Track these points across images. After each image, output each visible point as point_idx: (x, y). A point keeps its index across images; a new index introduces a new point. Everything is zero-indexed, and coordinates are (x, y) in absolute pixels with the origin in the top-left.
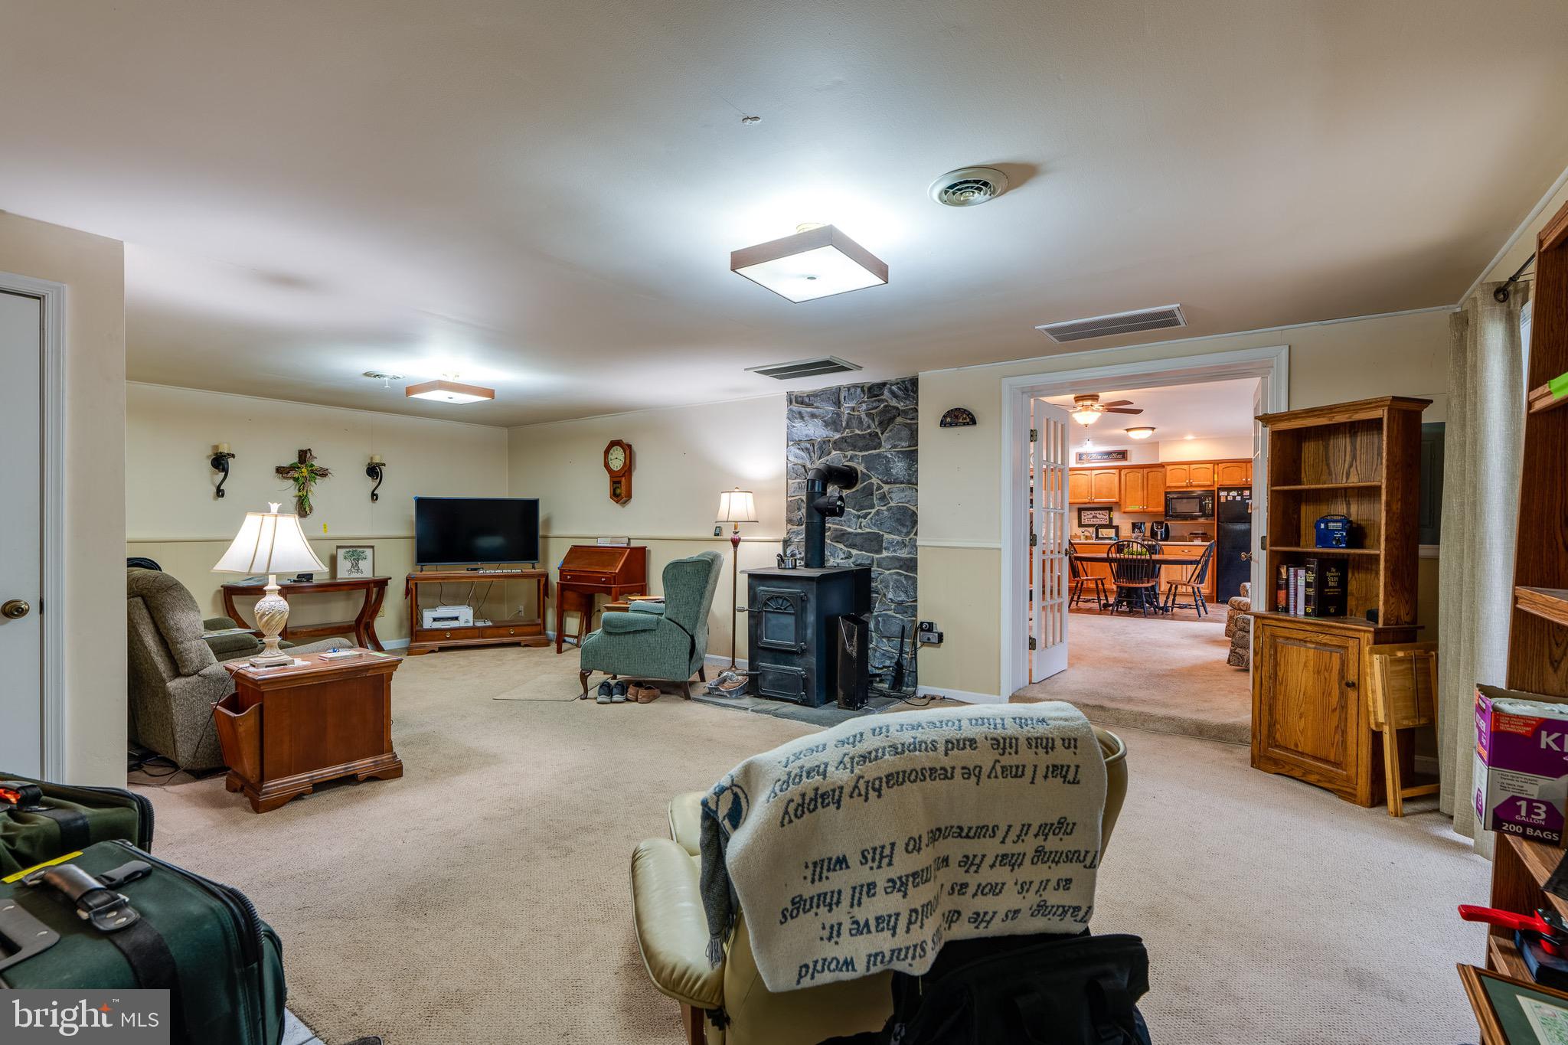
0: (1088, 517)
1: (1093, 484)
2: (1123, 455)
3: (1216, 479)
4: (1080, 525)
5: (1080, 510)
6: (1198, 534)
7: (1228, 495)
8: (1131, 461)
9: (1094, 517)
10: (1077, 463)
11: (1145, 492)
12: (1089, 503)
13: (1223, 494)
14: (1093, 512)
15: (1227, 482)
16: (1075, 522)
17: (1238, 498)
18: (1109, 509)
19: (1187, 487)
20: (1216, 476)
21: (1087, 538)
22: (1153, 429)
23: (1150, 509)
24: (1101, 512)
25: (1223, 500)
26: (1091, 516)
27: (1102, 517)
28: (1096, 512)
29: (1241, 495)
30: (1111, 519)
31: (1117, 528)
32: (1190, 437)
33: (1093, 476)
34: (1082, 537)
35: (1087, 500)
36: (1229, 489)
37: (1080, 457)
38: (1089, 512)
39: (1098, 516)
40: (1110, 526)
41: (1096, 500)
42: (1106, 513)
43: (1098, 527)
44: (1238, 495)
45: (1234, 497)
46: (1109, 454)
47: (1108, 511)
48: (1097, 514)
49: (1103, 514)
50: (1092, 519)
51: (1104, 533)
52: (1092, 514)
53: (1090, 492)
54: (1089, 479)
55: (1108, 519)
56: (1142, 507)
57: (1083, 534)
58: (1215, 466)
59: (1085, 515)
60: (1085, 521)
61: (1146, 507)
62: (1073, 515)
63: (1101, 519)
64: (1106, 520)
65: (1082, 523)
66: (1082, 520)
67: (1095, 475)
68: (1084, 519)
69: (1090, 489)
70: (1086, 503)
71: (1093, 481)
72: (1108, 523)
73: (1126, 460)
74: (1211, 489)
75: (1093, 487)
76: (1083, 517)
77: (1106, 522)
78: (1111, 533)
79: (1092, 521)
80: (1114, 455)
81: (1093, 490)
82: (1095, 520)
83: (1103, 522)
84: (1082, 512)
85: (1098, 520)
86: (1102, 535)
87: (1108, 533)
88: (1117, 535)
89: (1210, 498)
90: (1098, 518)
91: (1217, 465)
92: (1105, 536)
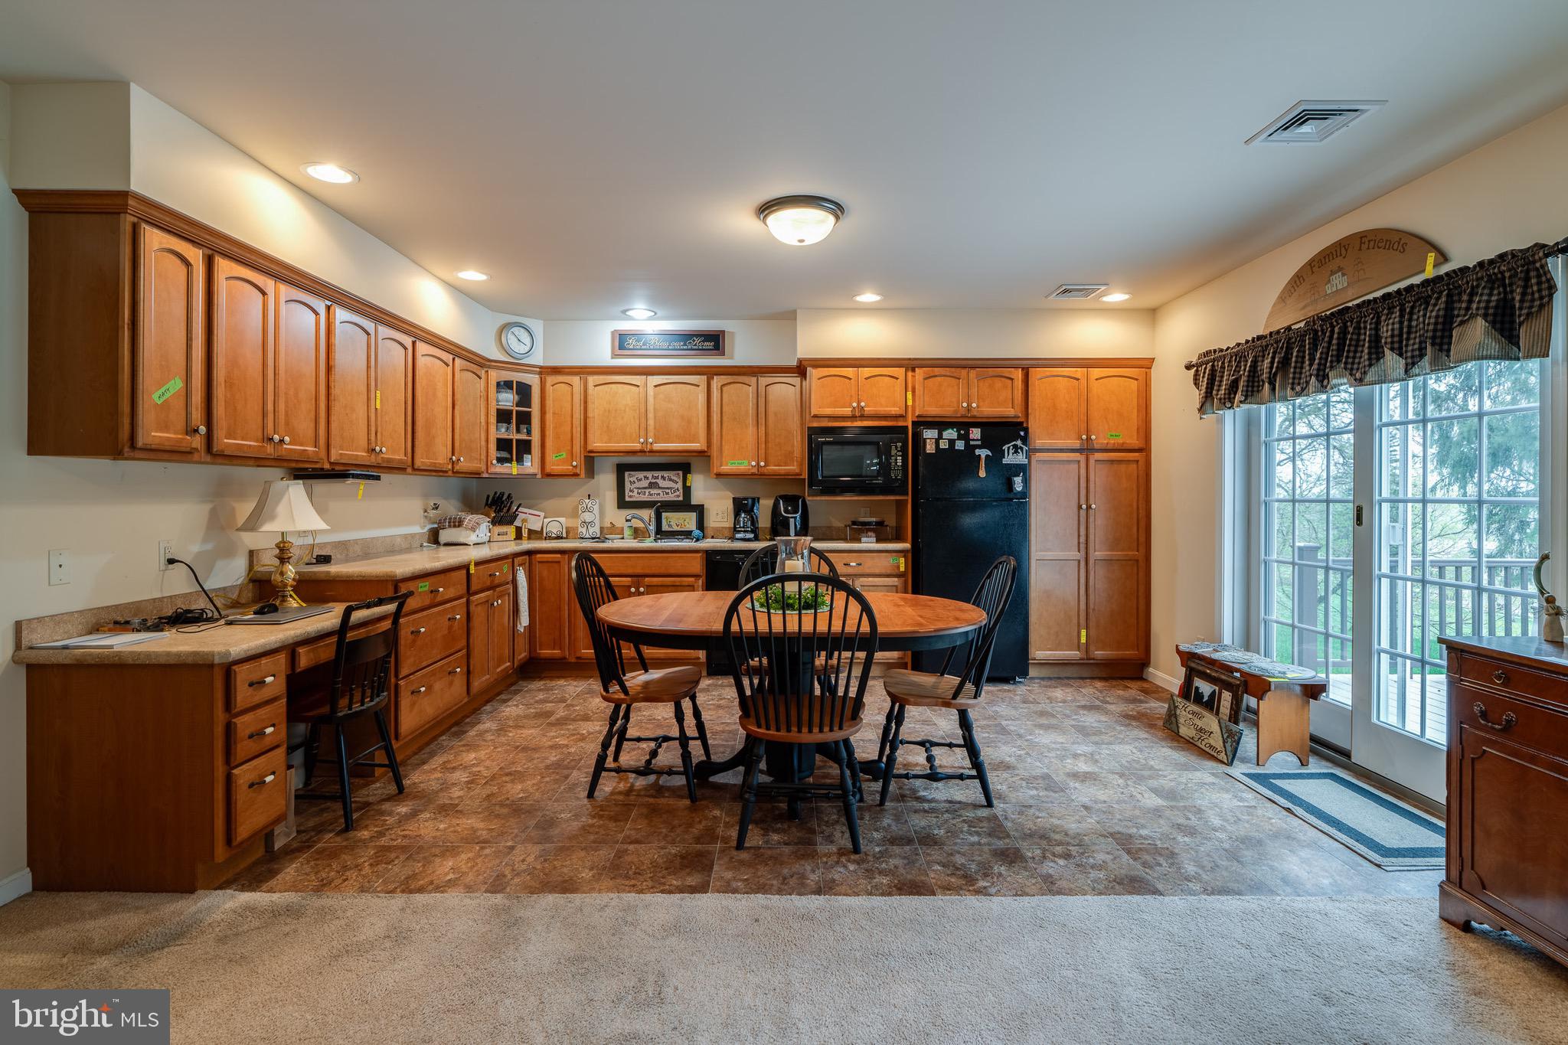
0: (637, 485)
1: (651, 408)
2: (714, 341)
3: (910, 403)
4: (622, 504)
5: (622, 469)
6: (869, 523)
7: (940, 437)
8: (732, 358)
9: (652, 485)
10: (614, 356)
11: (762, 429)
12: (642, 451)
13: (930, 434)
14: (649, 474)
15: (933, 410)
16: (611, 496)
17: (960, 445)
18: (682, 465)
19: (853, 417)
20: (910, 395)
21: (637, 533)
22: (837, 209)
23: (772, 468)
24: (666, 474)
25: (930, 448)
26: (645, 483)
27: (669, 486)
28: (656, 474)
29: (965, 437)
30: (687, 490)
31: (700, 510)
32: (869, 297)
33: (651, 391)
34: (627, 533)
35: (637, 446)
36: (941, 425)
37: (622, 342)
38: (641, 475)
39: (661, 483)
40: (685, 505)
41: (657, 446)
42: (677, 476)
43: (661, 508)
44: (960, 437)
45: (952, 442)
46: (688, 337)
47: (681, 473)
48: (657, 478)
49: (671, 480)
50: (647, 491)
51: (674, 520)
52: (648, 478)
53: (643, 425)
54: (642, 395)
55: (681, 491)
56: (754, 463)
57: (629, 524)
58: (910, 374)
59: (632, 480)
60: (632, 495)
61: (762, 464)
62: (606, 480)
63: (667, 491)
64: (678, 493)
65: (627, 499)
66: (627, 492)
67: (655, 386)
68: (631, 491)
69: (643, 420)
70: (633, 453)
71: (651, 400)
72: (681, 498)
73: (723, 354)
74: (901, 424)
75: (651, 415)
76: (628, 486)
77: (678, 496)
78: (689, 521)
79: (647, 494)
80: (697, 340)
81: (651, 422)
82: (653, 491)
83: (671, 497)
84: (627, 474)
85: (660, 491)
86: (670, 526)
87: (681, 521)
88: (701, 525)
89: (899, 444)
90: (659, 488)
91: (913, 370)
92: (676, 528)
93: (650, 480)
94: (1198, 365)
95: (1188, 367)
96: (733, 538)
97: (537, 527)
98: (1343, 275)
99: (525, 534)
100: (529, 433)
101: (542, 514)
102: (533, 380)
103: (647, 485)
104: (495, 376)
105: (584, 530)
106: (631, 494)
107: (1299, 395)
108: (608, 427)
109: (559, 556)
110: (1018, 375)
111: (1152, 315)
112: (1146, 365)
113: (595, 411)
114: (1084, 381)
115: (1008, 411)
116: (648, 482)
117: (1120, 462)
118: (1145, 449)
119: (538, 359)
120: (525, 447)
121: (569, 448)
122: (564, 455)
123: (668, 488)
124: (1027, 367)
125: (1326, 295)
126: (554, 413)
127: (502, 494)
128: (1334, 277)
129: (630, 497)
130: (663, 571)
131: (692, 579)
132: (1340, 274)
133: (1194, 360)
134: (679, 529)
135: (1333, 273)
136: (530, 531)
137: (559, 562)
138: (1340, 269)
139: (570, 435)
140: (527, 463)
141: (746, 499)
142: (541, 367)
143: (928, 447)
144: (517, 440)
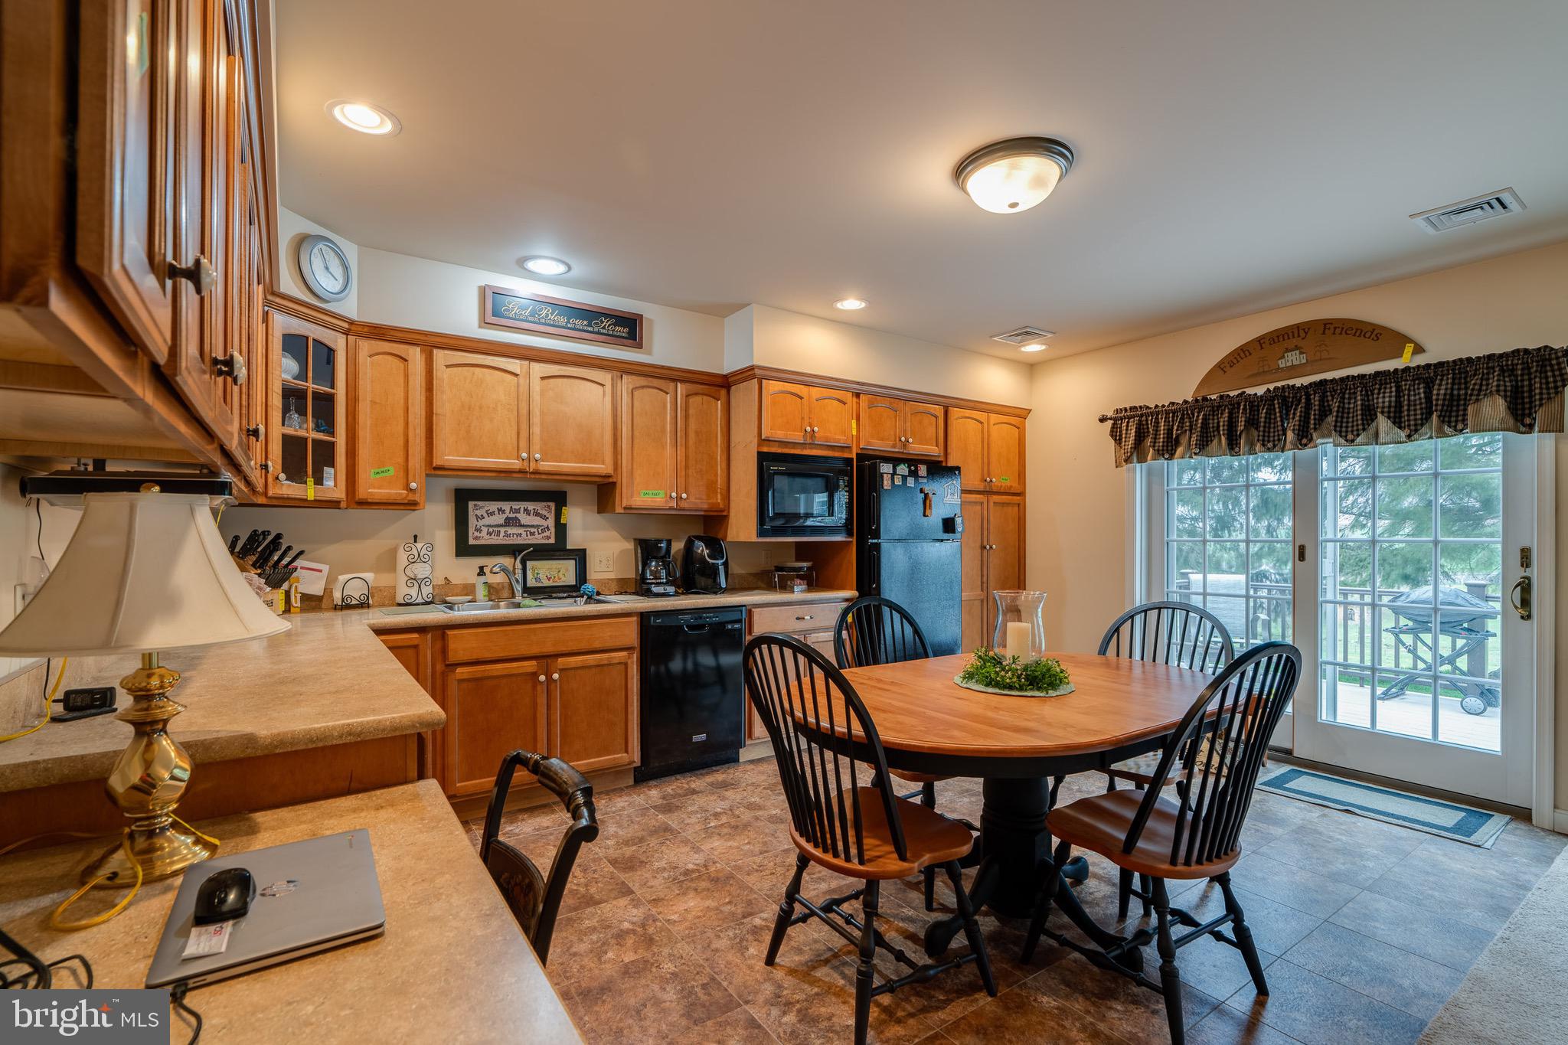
0: (488, 521)
1: (535, 409)
2: (630, 327)
3: (854, 432)
4: (464, 548)
5: (463, 498)
7: (894, 473)
8: (650, 353)
9: (509, 522)
10: (484, 323)
11: (681, 451)
12: (518, 472)
13: (886, 468)
14: (506, 506)
15: (875, 443)
16: (444, 538)
17: (911, 483)
18: (557, 494)
19: (803, 445)
20: (854, 424)
21: (496, 595)
23: (694, 501)
24: (531, 506)
25: (887, 484)
26: (499, 519)
27: (535, 524)
28: (516, 505)
29: (914, 474)
30: (561, 529)
31: (580, 557)
33: (536, 385)
34: (481, 592)
35: (515, 464)
36: (891, 459)
37: (493, 306)
38: (493, 506)
39: (524, 519)
40: (557, 550)
41: (546, 466)
42: (547, 509)
43: (524, 554)
44: (911, 473)
45: (904, 478)
46: (591, 315)
47: (552, 505)
48: (517, 511)
49: (537, 514)
50: (502, 530)
51: (544, 572)
52: (503, 512)
53: (524, 434)
54: (523, 389)
55: (553, 530)
56: (674, 495)
57: (483, 579)
58: (855, 400)
59: (479, 513)
60: (479, 536)
61: (684, 496)
62: (438, 516)
63: (532, 530)
64: (547, 533)
65: (471, 542)
66: (471, 531)
67: (543, 378)
68: (477, 530)
69: (524, 426)
70: (507, 473)
71: (536, 397)
72: (552, 541)
73: (640, 346)
74: (846, 455)
75: (536, 419)
76: (472, 522)
77: (548, 538)
78: (563, 572)
79: (502, 534)
80: (606, 322)
81: (536, 430)
82: (511, 530)
83: (538, 539)
84: (471, 504)
85: (521, 531)
86: (537, 579)
87: (555, 573)
88: (582, 576)
89: (846, 478)
90: (521, 526)
91: (858, 395)
92: (546, 583)
93: (508, 514)
94: (1115, 419)
95: (1103, 420)
96: (647, 593)
97: (316, 588)
98: (1301, 353)
99: (296, 602)
100: (332, 434)
101: (325, 568)
102: (338, 342)
103: (502, 522)
104: (282, 323)
105: (414, 592)
106: (477, 534)
107: (1269, 450)
108: (468, 432)
109: (415, 635)
110: (939, 411)
111: (1031, 369)
112: (1022, 414)
113: (445, 404)
114: (986, 425)
115: (933, 450)
116: (504, 516)
117: (1008, 504)
118: (1021, 494)
119: (350, 308)
120: (325, 454)
121: (401, 460)
122: (392, 472)
123: (532, 526)
124: (948, 405)
125: (1279, 368)
126: (373, 402)
127: (265, 534)
128: (1290, 354)
129: (476, 538)
130: (583, 646)
131: (624, 654)
132: (1298, 352)
133: (1110, 414)
134: (550, 583)
135: (1288, 350)
136: (306, 598)
137: (416, 647)
138: (1297, 348)
139: (401, 441)
140: (329, 483)
141: (660, 541)
142: (351, 323)
143: (885, 482)
144: (314, 441)
